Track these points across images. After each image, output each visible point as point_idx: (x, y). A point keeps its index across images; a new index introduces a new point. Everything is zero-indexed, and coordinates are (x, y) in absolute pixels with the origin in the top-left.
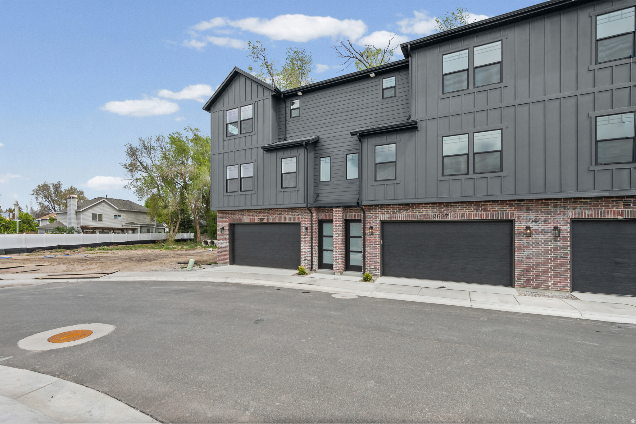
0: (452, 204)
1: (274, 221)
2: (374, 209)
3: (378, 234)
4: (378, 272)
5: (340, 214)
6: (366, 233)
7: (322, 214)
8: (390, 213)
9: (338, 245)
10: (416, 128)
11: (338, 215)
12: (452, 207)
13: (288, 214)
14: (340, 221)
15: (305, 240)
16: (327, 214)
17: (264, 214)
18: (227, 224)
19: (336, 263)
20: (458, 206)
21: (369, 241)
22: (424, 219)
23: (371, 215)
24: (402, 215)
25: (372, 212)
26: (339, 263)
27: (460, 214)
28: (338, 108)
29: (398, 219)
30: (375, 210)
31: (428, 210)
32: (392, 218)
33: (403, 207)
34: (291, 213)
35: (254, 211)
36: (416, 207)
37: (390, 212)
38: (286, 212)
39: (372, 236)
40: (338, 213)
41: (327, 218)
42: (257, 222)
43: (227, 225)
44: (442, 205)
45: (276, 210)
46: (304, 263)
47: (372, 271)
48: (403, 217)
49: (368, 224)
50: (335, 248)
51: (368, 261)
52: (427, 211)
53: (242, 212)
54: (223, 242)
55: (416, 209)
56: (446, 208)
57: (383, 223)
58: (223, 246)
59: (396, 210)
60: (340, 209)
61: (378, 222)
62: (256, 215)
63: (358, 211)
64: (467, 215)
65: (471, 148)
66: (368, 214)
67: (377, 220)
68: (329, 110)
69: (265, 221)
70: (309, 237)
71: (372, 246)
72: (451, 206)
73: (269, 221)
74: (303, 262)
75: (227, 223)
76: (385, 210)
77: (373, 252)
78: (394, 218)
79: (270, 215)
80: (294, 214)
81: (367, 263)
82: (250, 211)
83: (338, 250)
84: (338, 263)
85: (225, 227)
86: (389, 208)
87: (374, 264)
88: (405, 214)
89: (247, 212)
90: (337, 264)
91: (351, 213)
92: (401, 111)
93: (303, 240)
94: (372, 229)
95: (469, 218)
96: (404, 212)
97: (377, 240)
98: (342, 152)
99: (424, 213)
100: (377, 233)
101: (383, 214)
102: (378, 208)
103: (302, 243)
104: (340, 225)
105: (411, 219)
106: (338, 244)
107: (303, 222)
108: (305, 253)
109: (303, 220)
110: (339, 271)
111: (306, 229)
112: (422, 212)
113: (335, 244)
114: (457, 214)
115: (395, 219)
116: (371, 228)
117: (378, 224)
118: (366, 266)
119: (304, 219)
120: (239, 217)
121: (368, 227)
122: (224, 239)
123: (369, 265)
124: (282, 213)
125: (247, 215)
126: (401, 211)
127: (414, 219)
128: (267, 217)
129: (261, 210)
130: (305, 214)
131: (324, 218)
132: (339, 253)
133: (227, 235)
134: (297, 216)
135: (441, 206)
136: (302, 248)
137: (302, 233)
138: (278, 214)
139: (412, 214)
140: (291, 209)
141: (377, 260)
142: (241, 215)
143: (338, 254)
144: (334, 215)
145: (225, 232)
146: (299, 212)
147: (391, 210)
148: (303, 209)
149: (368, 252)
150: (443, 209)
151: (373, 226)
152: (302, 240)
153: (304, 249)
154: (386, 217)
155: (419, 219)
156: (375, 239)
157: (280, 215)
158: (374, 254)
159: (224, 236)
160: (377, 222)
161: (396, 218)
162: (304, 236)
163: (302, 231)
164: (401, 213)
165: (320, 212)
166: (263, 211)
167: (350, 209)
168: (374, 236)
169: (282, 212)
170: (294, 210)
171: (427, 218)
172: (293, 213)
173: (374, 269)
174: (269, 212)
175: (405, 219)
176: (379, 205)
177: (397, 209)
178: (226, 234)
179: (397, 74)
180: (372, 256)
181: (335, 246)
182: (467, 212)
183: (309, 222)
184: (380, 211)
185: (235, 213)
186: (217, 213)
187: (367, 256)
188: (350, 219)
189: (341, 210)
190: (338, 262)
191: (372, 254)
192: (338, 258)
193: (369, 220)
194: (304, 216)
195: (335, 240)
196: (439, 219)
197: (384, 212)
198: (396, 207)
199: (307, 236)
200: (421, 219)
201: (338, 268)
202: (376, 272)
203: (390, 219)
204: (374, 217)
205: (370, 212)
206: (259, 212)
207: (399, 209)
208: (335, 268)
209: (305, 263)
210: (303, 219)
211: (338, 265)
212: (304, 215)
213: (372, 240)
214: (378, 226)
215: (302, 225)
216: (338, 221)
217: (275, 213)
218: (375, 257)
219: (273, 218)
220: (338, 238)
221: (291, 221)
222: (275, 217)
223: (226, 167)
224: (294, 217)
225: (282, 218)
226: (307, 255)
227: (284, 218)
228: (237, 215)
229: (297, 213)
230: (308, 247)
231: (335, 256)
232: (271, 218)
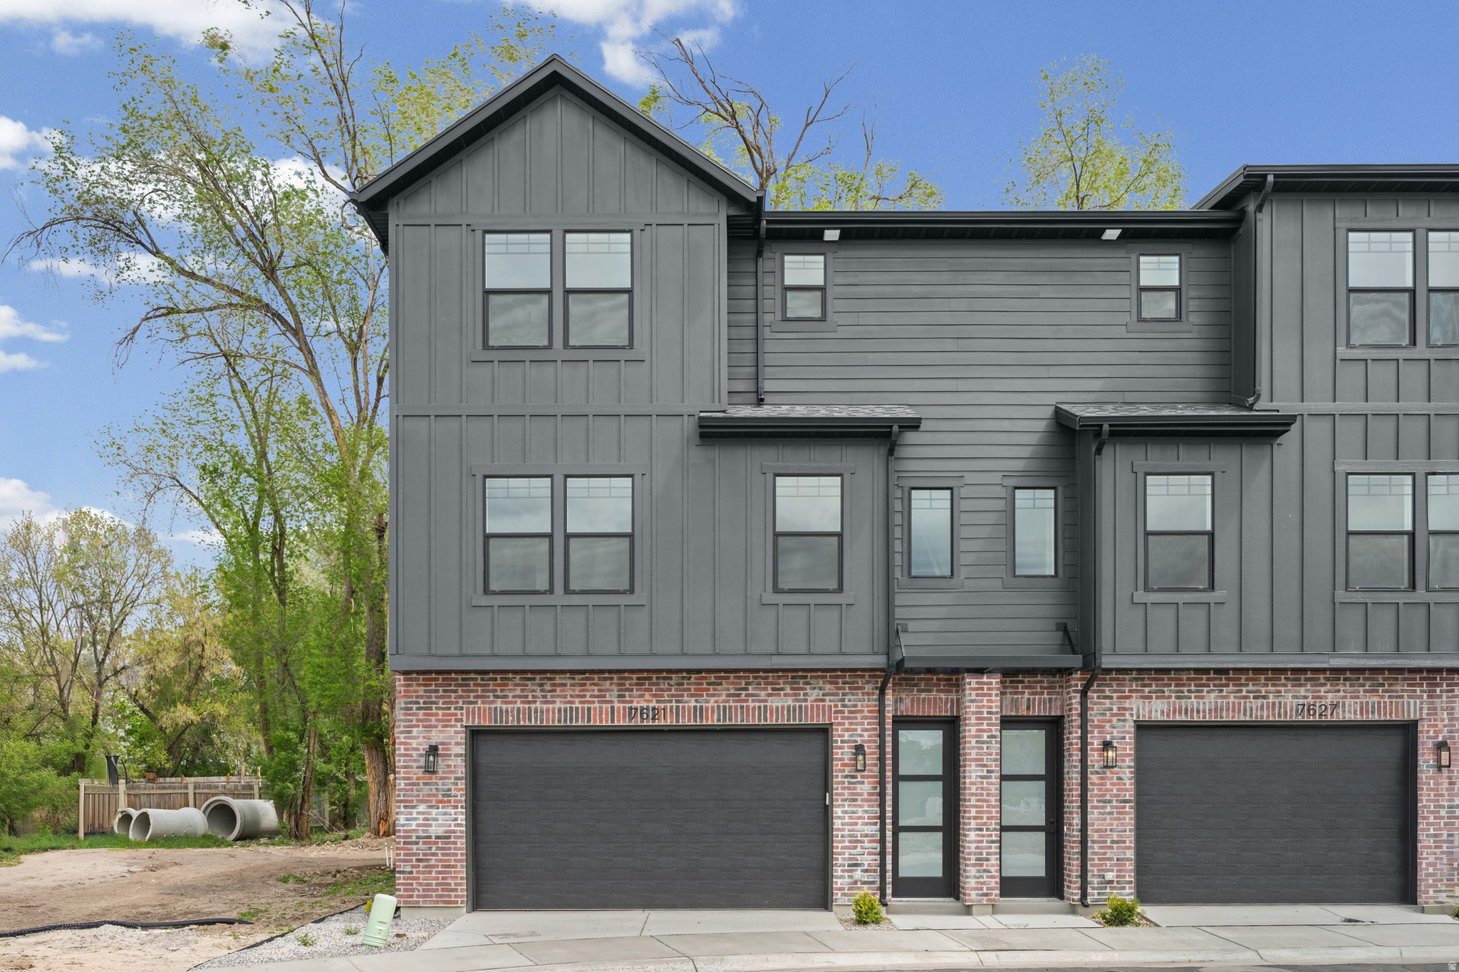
0: (1348, 675)
1: (712, 720)
2: (1114, 683)
3: (1129, 767)
4: (1127, 891)
5: (994, 698)
6: (1089, 763)
7: (904, 696)
8: (1170, 697)
9: (988, 806)
11: (988, 701)
12: (1348, 683)
13: (779, 695)
14: (994, 721)
15: (854, 794)
16: (923, 695)
17: (662, 690)
18: (456, 732)
19: (979, 871)
20: (1365, 679)
21: (1100, 790)
22: (1271, 719)
23: (1105, 704)
24: (1204, 703)
25: (1108, 693)
26: (989, 871)
27: (1367, 703)
28: (981, 318)
29: (1192, 717)
30: (1118, 685)
31: (1283, 689)
32: (1174, 712)
33: (1208, 679)
34: (792, 689)
35: (612, 679)
36: (1247, 679)
37: (1167, 694)
38: (766, 684)
40: (985, 695)
41: (924, 712)
42: (622, 723)
43: (461, 738)
44: (1322, 676)
45: (723, 674)
46: (847, 880)
47: (1108, 890)
48: (1210, 710)
49: (1096, 734)
50: (975, 818)
51: (1097, 857)
52: (1280, 692)
53: (542, 679)
54: (434, 811)
55: (1247, 685)
56: (1331, 685)
57: (1143, 728)
58: (435, 830)
59: (1186, 689)
60: (995, 681)
61: (1130, 726)
62: (620, 696)
63: (1041, 688)
64: (1385, 707)
65: (1420, 517)
66: (1096, 700)
67: (1124, 721)
68: (948, 319)
69: (668, 721)
70: (869, 783)
71: (1108, 805)
72: (1345, 679)
73: (686, 721)
74: (842, 877)
75: (459, 729)
76: (1154, 687)
77: (1112, 825)
78: (1180, 713)
79: (692, 696)
80: (805, 695)
81: (1092, 865)
82: (588, 679)
83: (985, 824)
84: (985, 871)
85: (443, 744)
86: (1166, 682)
87: (1116, 865)
88: (1216, 702)
89: (569, 682)
90: (982, 877)
91: (1016, 693)
93: (843, 794)
94: (1107, 751)
95: (1391, 715)
96: (1213, 695)
98: (997, 478)
99: (1271, 700)
100: (1127, 763)
101: (1146, 701)
102: (1131, 680)
103: (838, 806)
104: (994, 737)
105: (1233, 717)
106: (985, 805)
107: (844, 724)
108: (850, 842)
109: (843, 718)
110: (988, 900)
111: (859, 749)
112: (1264, 697)
113: (973, 803)
114: (1361, 703)
115: (1184, 718)
116: (1107, 745)
117: (1128, 732)
118: (1089, 874)
119: (850, 712)
120: (529, 702)
121: (1095, 742)
122: (442, 801)
123: (1098, 871)
124: (747, 689)
125: (569, 693)
126: (1202, 691)
127: (1242, 718)
128: (674, 704)
129: (645, 675)
130: (853, 694)
131: (912, 711)
132: (991, 835)
133: (457, 778)
134: (816, 700)
135: (1319, 679)
136: (837, 823)
137: (838, 765)
138: (732, 691)
139: (1237, 701)
140: (790, 675)
141: (1124, 853)
142: (539, 694)
143: (985, 839)
144: (972, 701)
145: (449, 766)
146: (828, 686)
147: (1173, 688)
148: (844, 677)
149: (1096, 827)
150: (1323, 689)
151: (1113, 738)
152: (838, 794)
153: (846, 827)
154: (1156, 711)
155: (1257, 717)
156: (1119, 784)
157: (739, 695)
158: (1115, 834)
159: (440, 787)
160: (1124, 726)
161: (1186, 713)
162: (846, 777)
163: (837, 760)
164: (1202, 697)
165: (901, 688)
166: (654, 680)
167: (1011, 682)
168: (1117, 773)
169: (747, 684)
170: (806, 677)
171: (1280, 715)
172: (801, 689)
173: (1115, 885)
174: (685, 682)
175: (1216, 717)
176: (1131, 670)
177: (1190, 685)
178: (453, 776)
179: (1185, 249)
180: (1109, 840)
181: (973, 810)
182: (1386, 700)
183: (869, 724)
184: (1137, 691)
185: (506, 685)
186: (400, 681)
187: (1093, 842)
189: (997, 683)
190: (985, 867)
191: (1108, 832)
192: (987, 854)
193: (1098, 720)
194: (847, 702)
195: (973, 791)
196: (1312, 718)
197: (1149, 692)
198: (1189, 679)
199: (864, 777)
200: (1262, 716)
201: (987, 889)
203: (1168, 716)
204: (1115, 708)
205: (1103, 691)
206: (635, 681)
207: (1195, 686)
208: (976, 889)
209: (854, 879)
210: (842, 712)
211: (985, 879)
212: (847, 698)
213: (1108, 786)
214: (1130, 738)
215: (839, 736)
216: (985, 722)
217: (715, 690)
218: (1117, 842)
219: (707, 708)
220: (985, 781)
221: (789, 720)
222: (716, 702)
223: (479, 478)
224: (803, 704)
225: (748, 707)
226: (859, 849)
227: (760, 707)
228: (518, 692)
229: (817, 691)
230: (866, 820)
231: (973, 846)
232: (695, 707)
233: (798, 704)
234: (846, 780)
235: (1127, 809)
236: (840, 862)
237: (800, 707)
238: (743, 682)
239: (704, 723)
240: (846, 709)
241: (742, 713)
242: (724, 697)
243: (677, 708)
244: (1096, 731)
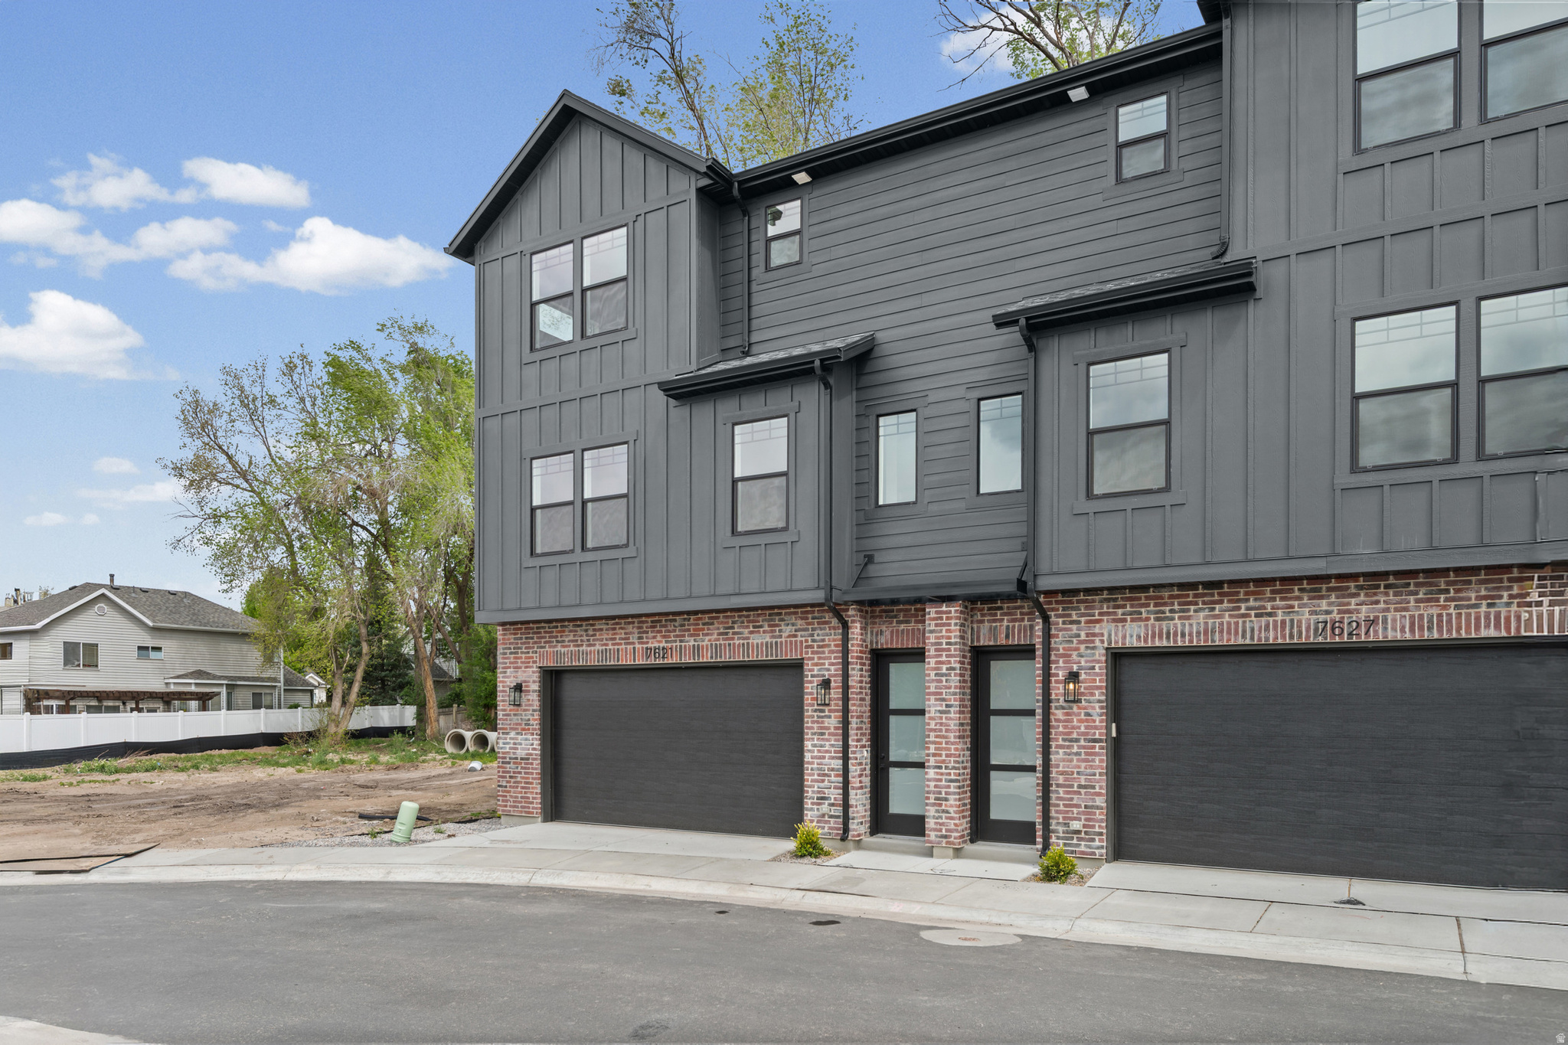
0: (1392, 580)
1: (706, 658)
2: (1082, 606)
3: (1099, 701)
4: (1097, 843)
6: (1053, 697)
7: (884, 628)
8: (1147, 619)
9: (947, 743)
10: (1251, 288)
11: (947, 631)
12: (1391, 592)
13: (759, 632)
14: (953, 652)
15: (822, 728)
16: (902, 627)
17: (669, 631)
18: (533, 672)
19: (937, 811)
20: (1417, 585)
21: (1065, 727)
22: (1280, 641)
23: (1071, 630)
24: (1191, 625)
25: (1075, 618)
26: (948, 812)
27: (1421, 617)
29: (1175, 641)
30: (1086, 608)
31: (1296, 603)
32: (1153, 637)
33: (1196, 596)
34: (769, 626)
35: (633, 623)
36: (1246, 593)
37: (1144, 615)
38: (749, 622)
39: (1075, 709)
40: (944, 625)
41: (902, 644)
42: (641, 662)
43: (536, 677)
44: (1352, 584)
45: (714, 615)
47: (1075, 842)
48: (1198, 633)
49: (1061, 664)
50: (934, 755)
51: (1061, 803)
52: (1292, 607)
53: (587, 625)
54: (520, 737)
55: (1247, 600)
56: (1366, 595)
57: (1118, 658)
58: (521, 753)
59: (1168, 608)
60: (954, 609)
61: (1100, 654)
62: (640, 638)
63: (1022, 614)
64: (1449, 622)
65: (1468, 359)
66: (1061, 625)
67: (1094, 648)
69: (674, 659)
70: (835, 717)
71: (1075, 744)
72: (1387, 587)
73: (688, 659)
74: (812, 809)
75: (535, 669)
76: (1128, 609)
77: (1079, 767)
78: (1161, 637)
79: (691, 635)
80: (780, 631)
81: (1057, 812)
82: (617, 624)
83: (943, 761)
84: (943, 811)
85: (525, 682)
86: (1143, 601)
87: (1084, 813)
88: (1206, 623)
89: (605, 627)
90: (941, 818)
91: (995, 621)
92: (1190, 226)
93: (812, 728)
94: (1074, 683)
95: (1458, 630)
96: (1202, 614)
97: (1094, 721)
98: (960, 392)
99: (1279, 618)
100: (1097, 697)
101: (1120, 625)
102: (1101, 601)
103: (809, 740)
104: (953, 669)
105: (1229, 640)
106: (944, 740)
107: (813, 659)
108: (819, 775)
109: (813, 653)
110: (947, 843)
111: (826, 684)
112: (1270, 615)
113: (932, 739)
114: (1412, 617)
115: (1165, 643)
116: (1073, 677)
117: (1098, 662)
118: (1053, 822)
119: (819, 647)
120: (578, 646)
121: (1061, 673)
122: (525, 729)
123: (1064, 818)
124: (733, 628)
125: (604, 637)
126: (1188, 610)
127: (1240, 641)
128: (678, 644)
129: (657, 618)
130: (821, 629)
131: (892, 643)
132: (950, 774)
133: (534, 711)
134: (789, 636)
135: (1348, 588)
136: (808, 757)
137: (808, 699)
138: (722, 630)
139: (1233, 621)
140: (767, 612)
141: (1094, 800)
142: (585, 638)
143: (944, 777)
144: (931, 632)
145: (529, 700)
146: (800, 622)
147: (1151, 608)
148: (813, 612)
149: (1061, 769)
150: (1353, 601)
151: (1081, 668)
152: (808, 728)
153: (816, 761)
154: (1131, 636)
155: (1260, 639)
156: (1087, 721)
157: (727, 634)
158: (1083, 777)
159: (524, 717)
160: (1094, 654)
161: (1168, 637)
162: (816, 711)
163: (808, 694)
164: (1188, 618)
165: (877, 620)
166: (664, 623)
167: (990, 609)
168: (1085, 708)
169: (733, 623)
170: (780, 614)
171: (1291, 636)
172: (777, 625)
173: (1083, 835)
174: (686, 623)
175: (1206, 641)
176: (1102, 589)
177: (1173, 604)
178: (531, 708)
179: (1174, 84)
180: (1076, 785)
181: (932, 747)
182: (1452, 610)
183: (835, 658)
184: (1108, 614)
185: (564, 631)
186: (499, 633)
187: (1058, 785)
188: (992, 643)
189: (956, 611)
190: (943, 807)
191: (1075, 776)
192: (946, 793)
193: (1064, 649)
194: (816, 637)
195: (932, 726)
196: (1337, 639)
197: (1123, 614)
198: (1171, 597)
199: (830, 711)
200: (1267, 639)
201: (947, 830)
202: (1090, 847)
203: (1146, 641)
204: (1083, 634)
205: (1070, 615)
206: (650, 624)
207: (1179, 604)
208: (935, 830)
209: (821, 812)
210: (812, 647)
211: (944, 820)
212: (816, 632)
213: (1075, 723)
214: (1100, 668)
215: (810, 670)
216: (944, 654)
217: (708, 629)
218: (1085, 787)
219: (703, 646)
220: (944, 716)
221: (767, 656)
222: (710, 640)
223: (528, 460)
224: (779, 640)
225: (734, 644)
226: (826, 783)
227: (743, 644)
228: (571, 638)
229: (790, 627)
230: (833, 754)
231: (932, 784)
232: (694, 645)
233: (774, 640)
234: (815, 714)
235: (1097, 750)
236: (810, 794)
237: (776, 643)
238: (730, 621)
239: (701, 660)
240: (815, 644)
241: (730, 650)
242: (715, 636)
243: (681, 646)
244: (1061, 660)
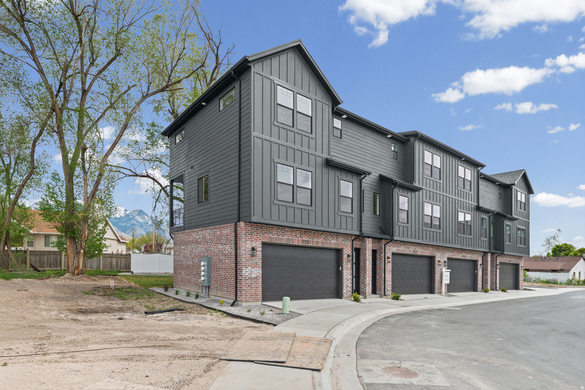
17: (310, 235)
18: (259, 243)
34: (336, 238)
35: (298, 230)
42: (301, 244)
43: (260, 245)
53: (281, 228)
54: (253, 269)
58: (253, 276)
62: (300, 236)
69: (311, 244)
73: (315, 245)
79: (316, 238)
82: (293, 230)
85: (256, 247)
89: (288, 230)
120: (279, 236)
122: (255, 266)
125: (288, 234)
128: (312, 240)
129: (306, 230)
142: (281, 233)
145: (257, 254)
159: (255, 261)
166: (308, 232)
169: (327, 236)
174: (314, 233)
178: (258, 258)
185: (273, 229)
186: (243, 224)
206: (304, 232)
219: (319, 241)
223: (276, 163)
225: (327, 242)
228: (276, 232)
242: (322, 239)
